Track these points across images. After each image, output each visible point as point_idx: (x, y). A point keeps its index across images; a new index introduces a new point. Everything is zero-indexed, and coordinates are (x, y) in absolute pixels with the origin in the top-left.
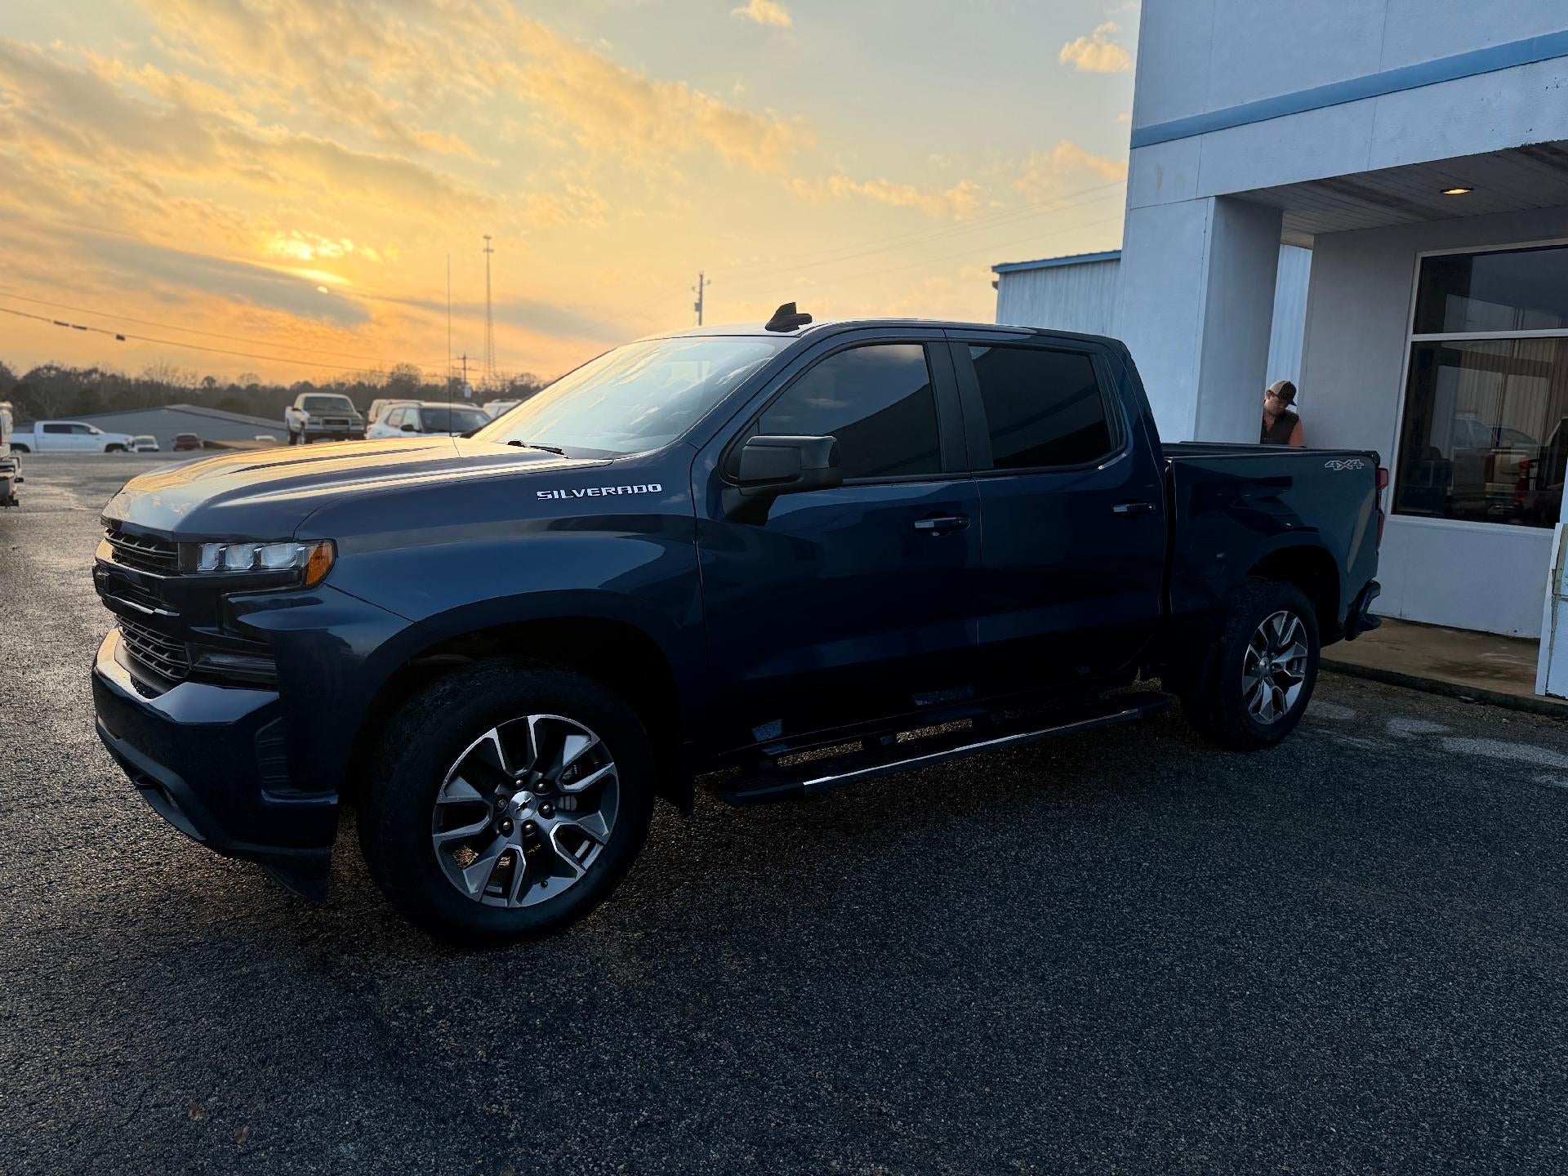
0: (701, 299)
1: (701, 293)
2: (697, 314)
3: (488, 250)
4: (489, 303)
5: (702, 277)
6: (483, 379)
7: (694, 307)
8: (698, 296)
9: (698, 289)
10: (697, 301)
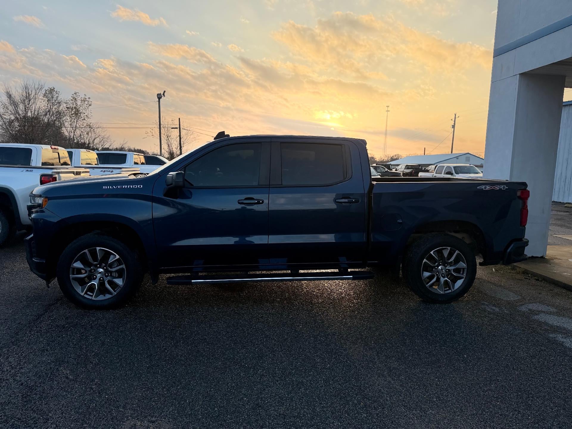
0: (455, 124)
1: (455, 121)
2: (453, 129)
3: (388, 111)
4: (386, 130)
5: (455, 115)
6: (381, 157)
7: (452, 127)
8: (454, 122)
9: (453, 120)
10: (453, 124)
